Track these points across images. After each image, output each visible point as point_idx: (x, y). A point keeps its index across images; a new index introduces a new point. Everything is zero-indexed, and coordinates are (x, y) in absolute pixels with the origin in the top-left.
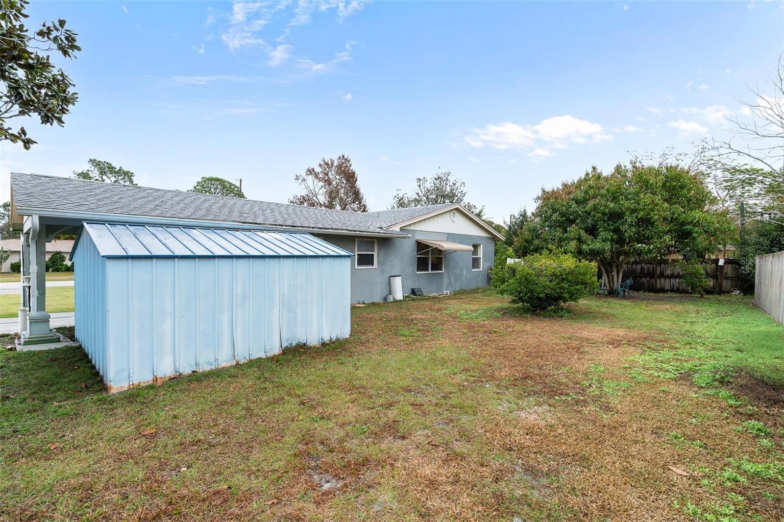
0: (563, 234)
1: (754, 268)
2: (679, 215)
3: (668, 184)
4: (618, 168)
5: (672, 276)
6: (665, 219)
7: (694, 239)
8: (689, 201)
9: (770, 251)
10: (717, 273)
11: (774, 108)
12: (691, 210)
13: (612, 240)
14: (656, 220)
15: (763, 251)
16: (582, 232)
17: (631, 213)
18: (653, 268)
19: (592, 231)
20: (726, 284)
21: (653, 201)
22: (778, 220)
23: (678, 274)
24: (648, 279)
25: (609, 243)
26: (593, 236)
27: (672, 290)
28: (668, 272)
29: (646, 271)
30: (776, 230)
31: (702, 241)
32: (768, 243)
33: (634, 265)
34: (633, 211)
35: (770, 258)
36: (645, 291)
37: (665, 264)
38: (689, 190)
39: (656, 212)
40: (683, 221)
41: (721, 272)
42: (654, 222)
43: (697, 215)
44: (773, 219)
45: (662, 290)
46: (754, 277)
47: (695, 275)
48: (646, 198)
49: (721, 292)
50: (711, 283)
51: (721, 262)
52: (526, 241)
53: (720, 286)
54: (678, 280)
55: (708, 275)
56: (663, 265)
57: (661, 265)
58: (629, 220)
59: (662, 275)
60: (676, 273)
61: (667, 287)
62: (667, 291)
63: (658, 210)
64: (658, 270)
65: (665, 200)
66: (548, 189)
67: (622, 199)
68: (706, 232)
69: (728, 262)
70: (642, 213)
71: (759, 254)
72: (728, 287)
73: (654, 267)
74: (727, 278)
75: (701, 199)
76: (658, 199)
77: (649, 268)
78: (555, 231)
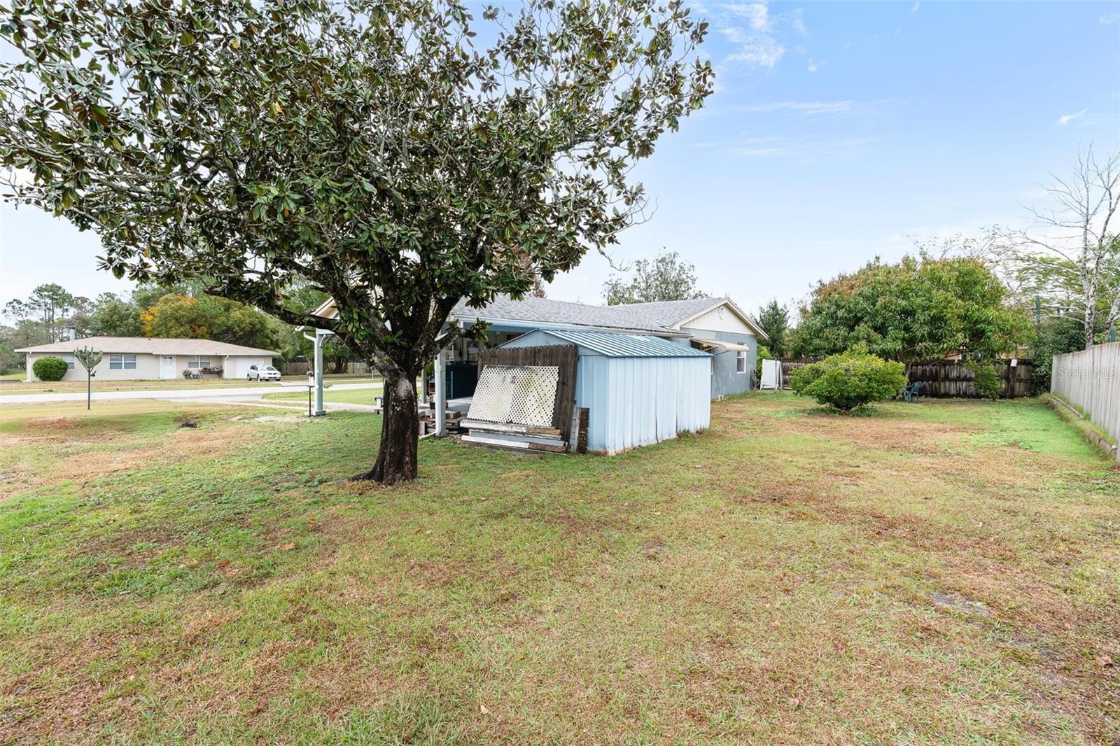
0: (849, 333)
1: (1050, 369)
2: (973, 312)
3: (961, 280)
4: (906, 261)
5: (958, 379)
6: (959, 317)
7: (989, 338)
8: (983, 296)
9: (1068, 351)
10: (1009, 375)
11: (1073, 192)
12: (985, 306)
13: (903, 339)
14: (949, 319)
15: (1061, 350)
16: (872, 331)
17: (923, 311)
18: (936, 370)
19: (881, 330)
20: (1019, 387)
21: (946, 298)
22: (1076, 317)
23: (966, 376)
24: (931, 382)
25: (899, 342)
26: (882, 334)
27: (958, 395)
28: (954, 374)
29: (928, 374)
30: (1074, 329)
31: (996, 339)
32: (1066, 341)
33: (914, 367)
34: (925, 309)
35: (1069, 357)
36: (927, 396)
37: (950, 365)
38: (983, 285)
39: (949, 310)
40: (977, 320)
41: (1014, 374)
42: (947, 321)
43: (991, 313)
44: (1071, 316)
45: (947, 395)
46: (1050, 379)
47: (988, 377)
48: (939, 295)
49: (1012, 397)
50: (1003, 385)
51: (1014, 363)
52: (804, 340)
53: (1013, 389)
54: (965, 384)
55: (1001, 378)
56: (947, 367)
57: (945, 366)
58: (922, 318)
59: (947, 378)
60: (962, 376)
61: (953, 391)
62: (952, 396)
63: (950, 307)
64: (943, 372)
65: (960, 297)
66: (826, 281)
67: (912, 296)
68: (1001, 330)
69: (1021, 362)
70: (935, 311)
71: (1057, 354)
72: (1022, 389)
73: (938, 368)
74: (1021, 381)
75: (996, 294)
76: (950, 295)
77: (931, 370)
78: (838, 330)
